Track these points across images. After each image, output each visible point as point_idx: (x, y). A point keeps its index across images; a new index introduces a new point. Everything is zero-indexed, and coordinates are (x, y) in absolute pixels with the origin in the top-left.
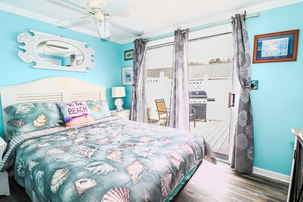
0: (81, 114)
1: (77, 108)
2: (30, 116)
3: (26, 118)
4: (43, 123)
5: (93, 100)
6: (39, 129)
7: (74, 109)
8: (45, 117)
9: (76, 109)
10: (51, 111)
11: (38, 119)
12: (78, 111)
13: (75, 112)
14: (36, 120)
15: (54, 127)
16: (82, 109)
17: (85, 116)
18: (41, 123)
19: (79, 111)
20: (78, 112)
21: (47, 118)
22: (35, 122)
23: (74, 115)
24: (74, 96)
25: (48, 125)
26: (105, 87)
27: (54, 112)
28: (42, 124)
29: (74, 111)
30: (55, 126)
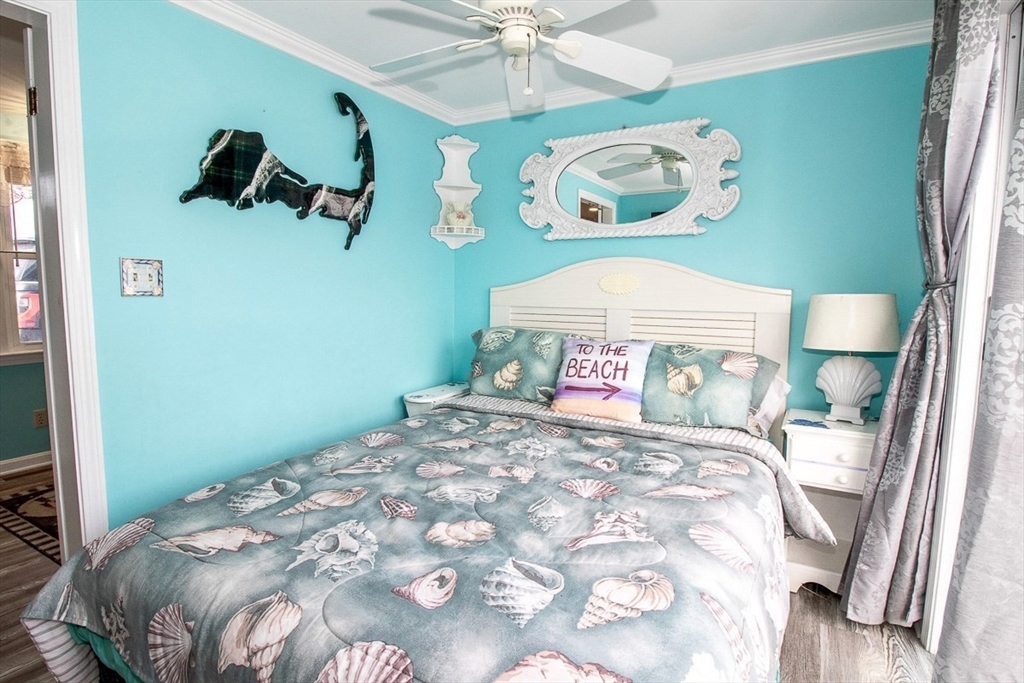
0: (598, 382)
1: (596, 362)
2: (496, 358)
3: (488, 360)
4: (510, 382)
5: (698, 347)
6: (501, 394)
7: (584, 364)
8: (518, 367)
9: (589, 365)
10: (539, 356)
11: (504, 370)
12: (592, 371)
13: (584, 372)
14: (500, 369)
15: (529, 401)
16: (609, 369)
17: (608, 393)
18: (506, 381)
19: (596, 371)
20: (594, 374)
21: (524, 373)
22: (497, 375)
23: (575, 381)
24: (642, 321)
25: (520, 392)
26: (789, 292)
27: (545, 361)
28: (508, 384)
29: (581, 367)
30: (533, 399)
